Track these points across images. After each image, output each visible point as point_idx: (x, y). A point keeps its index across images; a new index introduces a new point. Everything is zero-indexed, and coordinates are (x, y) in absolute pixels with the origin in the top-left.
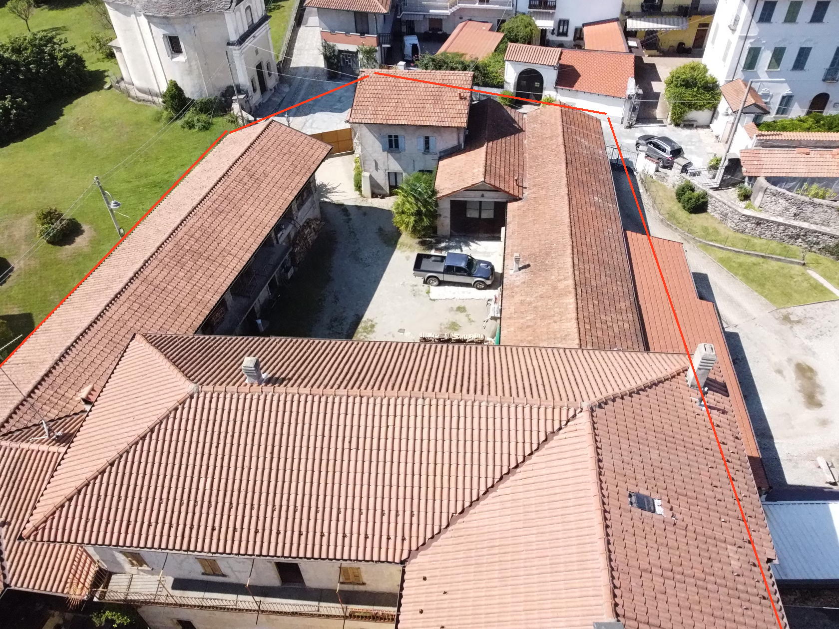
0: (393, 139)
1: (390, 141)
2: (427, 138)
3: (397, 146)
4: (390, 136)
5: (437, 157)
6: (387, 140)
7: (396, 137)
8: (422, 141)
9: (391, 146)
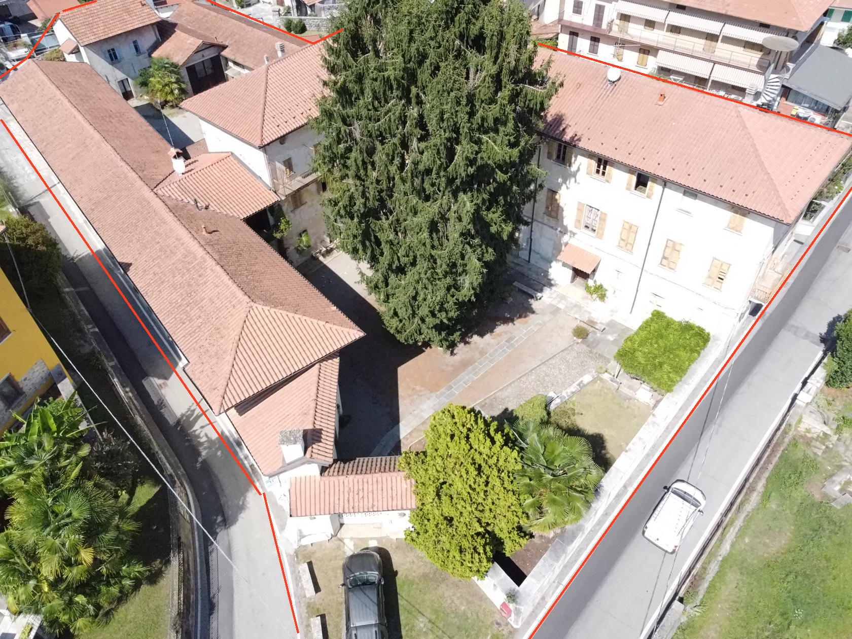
0: (112, 52)
1: (110, 55)
2: (135, 42)
3: (116, 57)
4: (109, 51)
5: (146, 55)
6: (108, 55)
7: (113, 50)
8: (132, 45)
9: (112, 59)
